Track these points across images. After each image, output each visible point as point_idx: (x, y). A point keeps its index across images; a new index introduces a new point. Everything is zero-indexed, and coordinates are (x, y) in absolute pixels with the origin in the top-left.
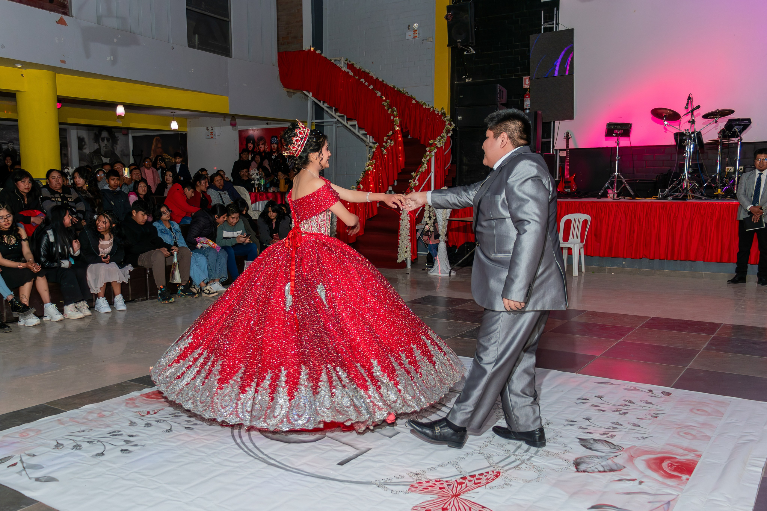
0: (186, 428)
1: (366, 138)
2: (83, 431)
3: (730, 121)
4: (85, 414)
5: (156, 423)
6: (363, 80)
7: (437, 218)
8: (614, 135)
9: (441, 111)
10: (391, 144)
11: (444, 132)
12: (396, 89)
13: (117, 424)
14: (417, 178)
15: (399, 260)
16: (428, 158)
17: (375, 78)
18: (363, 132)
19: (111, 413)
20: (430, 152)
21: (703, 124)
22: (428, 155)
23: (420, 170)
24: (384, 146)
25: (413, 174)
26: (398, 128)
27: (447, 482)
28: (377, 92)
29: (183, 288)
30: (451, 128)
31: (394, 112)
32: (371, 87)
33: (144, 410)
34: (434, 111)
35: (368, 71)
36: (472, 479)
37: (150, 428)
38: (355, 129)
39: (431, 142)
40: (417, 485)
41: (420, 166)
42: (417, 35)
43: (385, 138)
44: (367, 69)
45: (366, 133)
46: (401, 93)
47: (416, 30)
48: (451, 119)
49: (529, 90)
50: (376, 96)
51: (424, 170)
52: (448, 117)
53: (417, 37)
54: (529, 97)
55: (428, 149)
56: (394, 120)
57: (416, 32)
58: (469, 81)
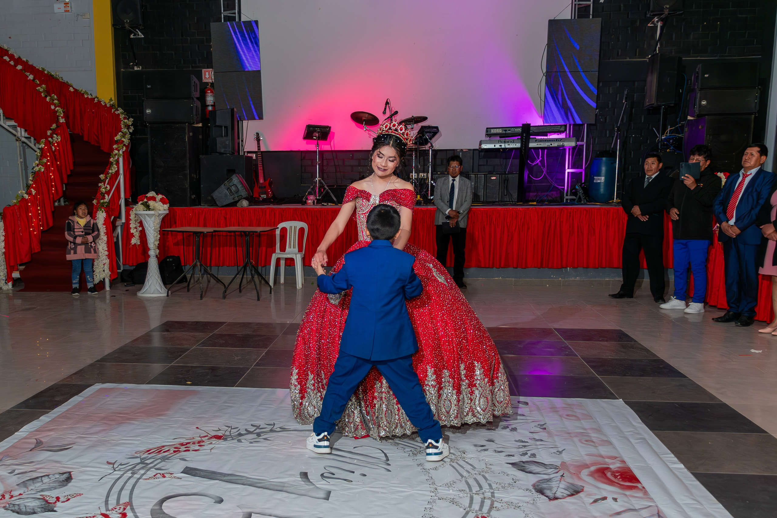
1: (16, 130)
6: (6, 58)
7: (145, 229)
8: (314, 138)
9: (109, 102)
10: (57, 139)
11: (122, 127)
12: (46, 73)
14: (107, 180)
16: (116, 158)
17: (16, 57)
18: (12, 123)
20: (119, 151)
22: (116, 154)
23: (110, 171)
24: (50, 141)
25: (102, 176)
26: (62, 120)
28: (28, 74)
30: (130, 123)
31: (54, 100)
32: (19, 67)
34: (99, 102)
35: (6, 47)
39: (116, 138)
41: (109, 166)
42: (69, 9)
43: (48, 131)
44: (5, 45)
45: (16, 124)
46: (53, 78)
47: (67, 2)
48: (125, 112)
49: (210, 84)
50: (28, 79)
51: (114, 171)
52: (120, 111)
53: (69, 11)
54: (210, 93)
55: (115, 146)
56: (56, 110)
57: (68, 5)
58: (139, 69)
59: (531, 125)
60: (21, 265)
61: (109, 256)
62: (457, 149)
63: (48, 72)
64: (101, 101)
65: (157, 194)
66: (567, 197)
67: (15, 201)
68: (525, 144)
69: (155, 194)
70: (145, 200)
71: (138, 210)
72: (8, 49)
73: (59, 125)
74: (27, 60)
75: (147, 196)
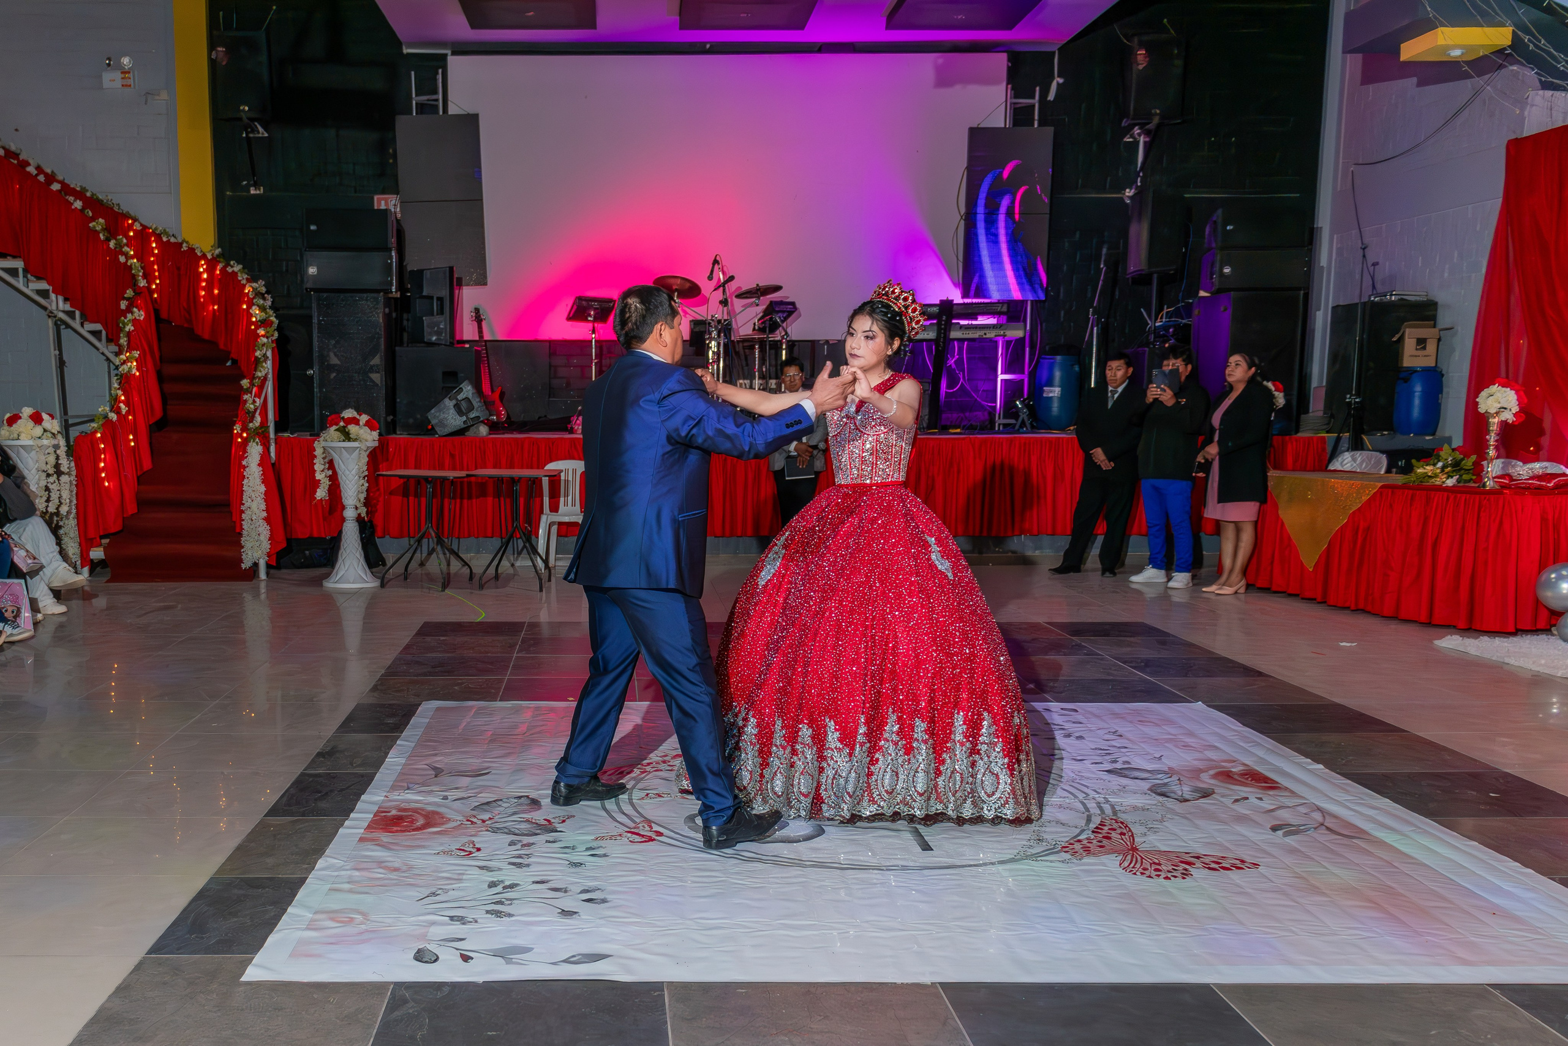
1: (47, 298)
3: (772, 303)
6: (29, 168)
7: (339, 475)
8: (589, 319)
10: (139, 315)
12: (88, 194)
14: (254, 390)
15: (245, 564)
16: (264, 350)
18: (40, 284)
20: (268, 338)
22: (263, 345)
23: (259, 374)
25: (245, 383)
28: (71, 199)
30: (263, 289)
31: (119, 245)
32: (54, 186)
38: (15, 277)
42: (131, 82)
43: (121, 302)
45: (49, 287)
46: (103, 205)
47: (127, 70)
48: (244, 269)
50: (74, 207)
52: (236, 266)
53: (130, 85)
56: (129, 264)
57: (128, 75)
58: (258, 192)
59: (955, 302)
60: (102, 537)
62: (819, 341)
63: (93, 194)
64: (195, 249)
65: (360, 413)
66: (1000, 421)
67: (93, 425)
68: (945, 334)
69: (356, 413)
70: (341, 424)
71: (329, 440)
72: (18, 152)
73: (138, 292)
75: (345, 417)
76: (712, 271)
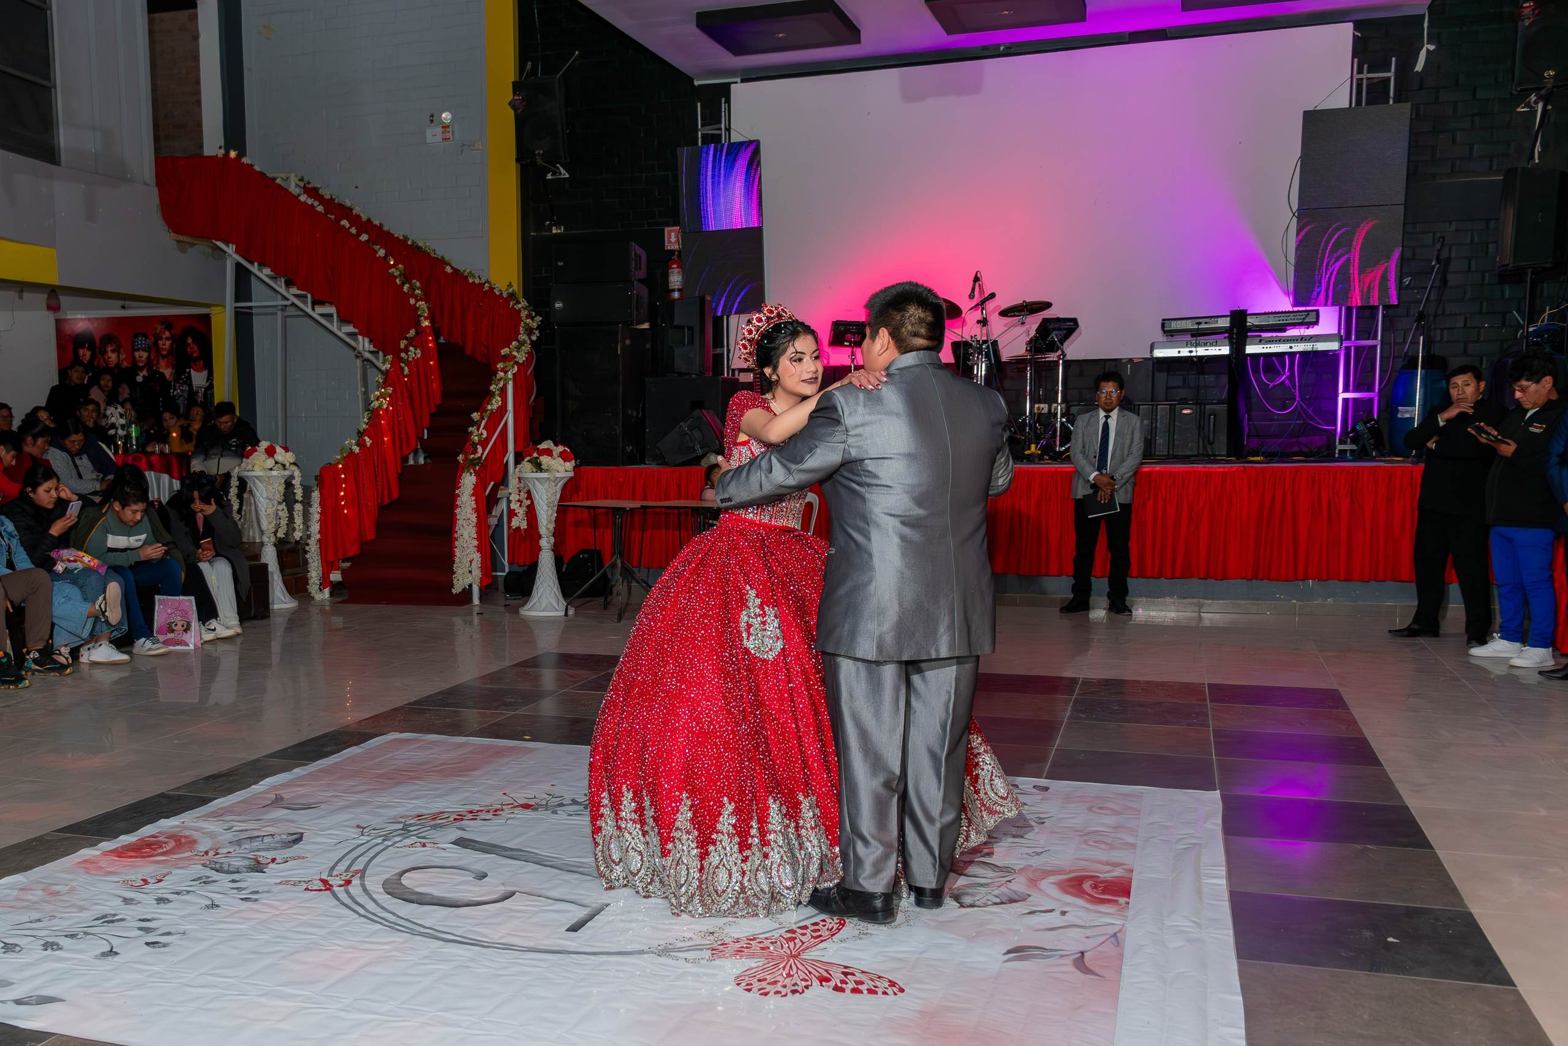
0: (242, 899)
1: (356, 340)
2: (39, 920)
3: (1045, 321)
4: (15, 893)
5: (176, 896)
6: (345, 223)
7: (535, 503)
8: (846, 343)
9: (507, 289)
10: (415, 354)
11: (521, 332)
12: (409, 243)
13: (97, 904)
14: (483, 423)
15: (457, 589)
16: (501, 384)
17: (364, 218)
18: (350, 329)
19: (68, 888)
20: (506, 372)
21: (1005, 325)
22: (501, 379)
23: (489, 407)
24: (403, 358)
25: (475, 416)
26: (426, 323)
27: (766, 938)
28: (375, 247)
29: (37, 655)
30: (535, 325)
31: (414, 290)
32: (364, 237)
33: (133, 877)
34: (492, 289)
35: (348, 204)
36: (804, 931)
37: (169, 905)
38: (332, 322)
39: (505, 351)
40: (721, 947)
41: (488, 399)
42: (450, 135)
43: (401, 342)
44: (347, 201)
45: (357, 330)
46: (421, 252)
47: (447, 124)
48: (529, 306)
49: (677, 253)
50: (377, 256)
51: (495, 407)
52: (524, 303)
53: (449, 139)
54: (677, 267)
55: (500, 365)
56: (417, 306)
57: (447, 130)
58: (559, 231)
59: (1249, 312)
60: (344, 561)
61: (479, 549)
62: (1121, 359)
63: (413, 242)
64: (494, 288)
65: (556, 445)
66: (1340, 446)
67: (339, 457)
68: (1239, 349)
69: (552, 444)
70: (535, 455)
71: (523, 472)
72: (353, 207)
73: (420, 331)
74: (381, 224)
75: (538, 449)
76: (973, 289)
